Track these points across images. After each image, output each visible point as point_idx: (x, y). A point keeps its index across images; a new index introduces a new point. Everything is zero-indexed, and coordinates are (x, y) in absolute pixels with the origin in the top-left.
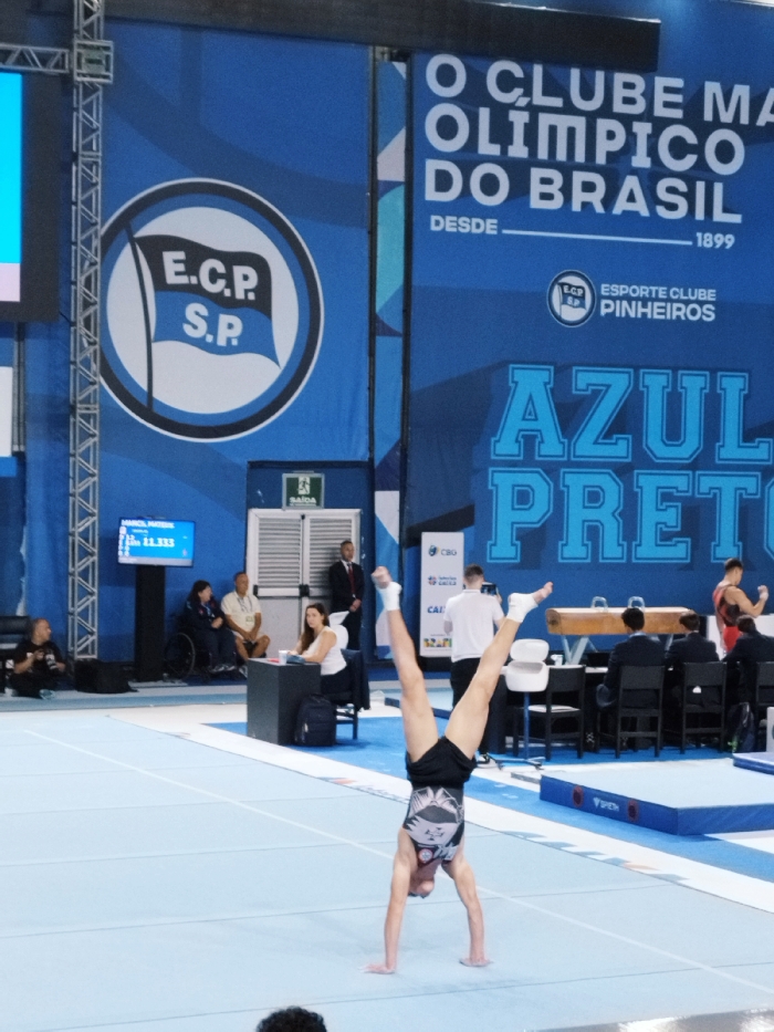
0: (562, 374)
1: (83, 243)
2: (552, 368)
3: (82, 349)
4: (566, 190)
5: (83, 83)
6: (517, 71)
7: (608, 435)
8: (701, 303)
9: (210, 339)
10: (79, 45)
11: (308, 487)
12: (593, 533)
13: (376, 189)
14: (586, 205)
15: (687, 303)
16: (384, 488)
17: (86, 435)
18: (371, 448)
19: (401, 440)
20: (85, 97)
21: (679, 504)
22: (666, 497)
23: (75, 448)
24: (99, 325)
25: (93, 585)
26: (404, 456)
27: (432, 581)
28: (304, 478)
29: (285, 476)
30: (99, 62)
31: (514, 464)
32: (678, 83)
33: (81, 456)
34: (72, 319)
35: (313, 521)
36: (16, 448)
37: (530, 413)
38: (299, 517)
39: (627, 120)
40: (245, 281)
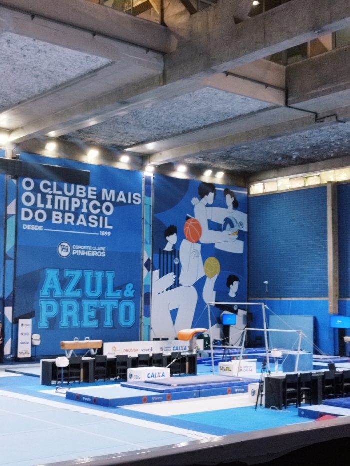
0: (62, 271)
2: (59, 270)
4: (63, 218)
6: (49, 184)
7: (75, 289)
8: (102, 251)
12: (70, 319)
13: (7, 216)
14: (69, 223)
15: (98, 251)
16: (8, 306)
18: (4, 294)
19: (13, 292)
21: (95, 310)
22: (91, 308)
26: (14, 296)
27: (22, 334)
31: (47, 298)
32: (95, 189)
37: (52, 283)
39: (81, 199)
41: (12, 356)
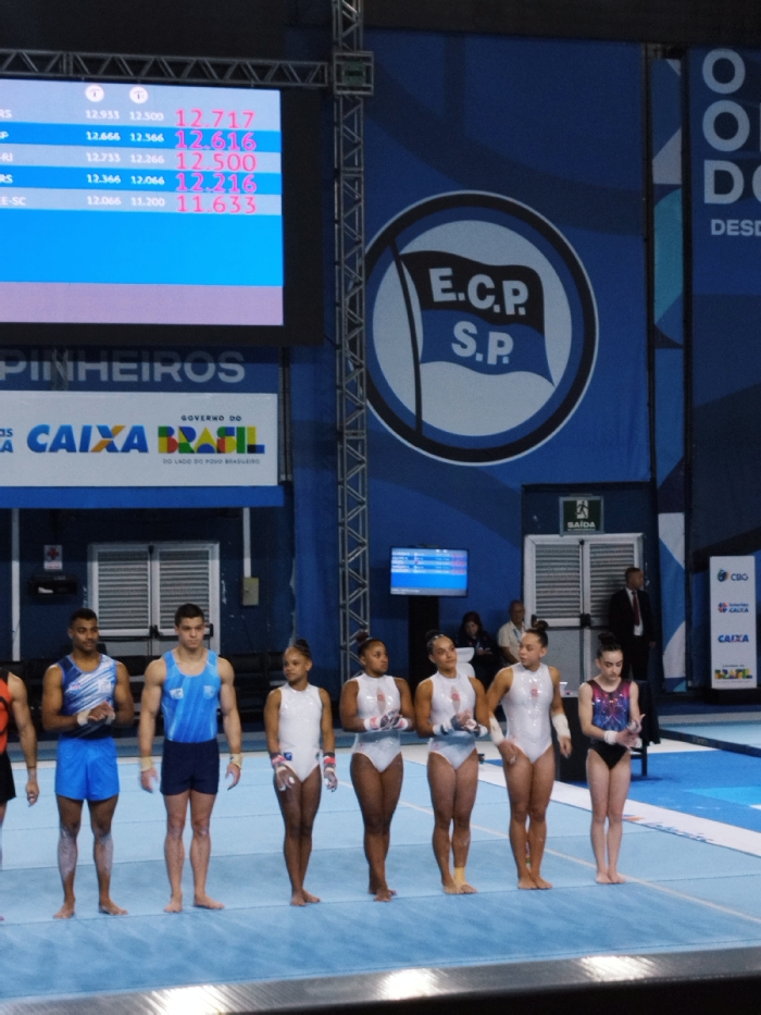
1: (346, 262)
3: (348, 372)
5: (344, 96)
9: (479, 357)
10: (339, 58)
11: (586, 510)
13: (652, 193)
16: (667, 511)
17: (354, 462)
18: (653, 468)
19: (686, 457)
20: (345, 112)
23: (343, 476)
24: (365, 346)
25: (365, 618)
26: (689, 475)
27: (722, 608)
28: (582, 501)
29: (562, 500)
30: (358, 74)
33: (348, 483)
34: (338, 342)
35: (592, 547)
36: (283, 478)
38: (577, 543)
40: (515, 296)
41: (690, 683)
